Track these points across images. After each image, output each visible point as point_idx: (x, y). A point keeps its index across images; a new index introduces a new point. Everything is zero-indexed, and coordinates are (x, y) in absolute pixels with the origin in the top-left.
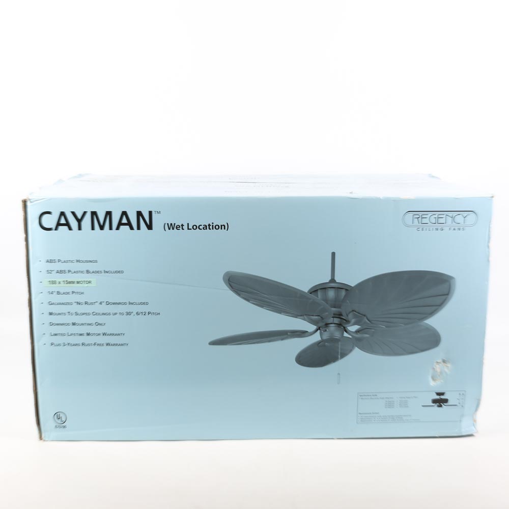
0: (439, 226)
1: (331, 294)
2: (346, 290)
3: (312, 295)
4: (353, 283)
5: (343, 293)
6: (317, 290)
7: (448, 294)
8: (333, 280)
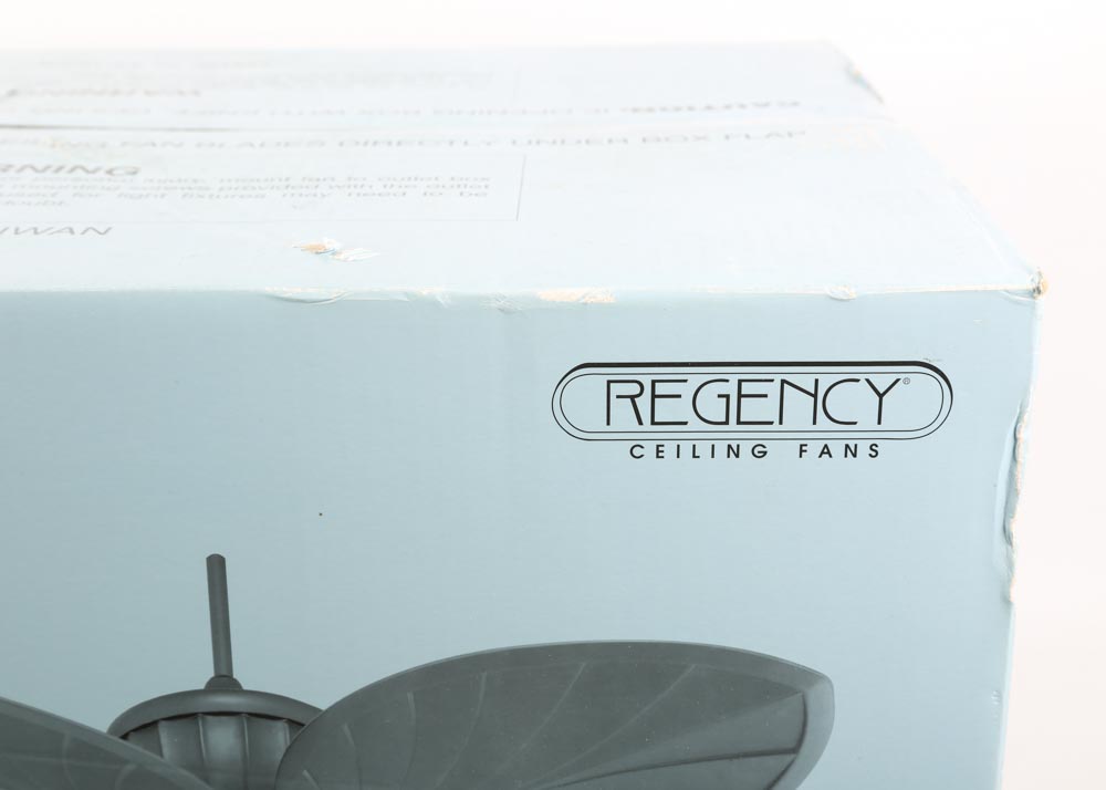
0: (746, 440)
1: (223, 740)
2: (294, 724)
3: (133, 747)
4: (322, 694)
5: (280, 737)
6: (154, 724)
7: (795, 750)
8: (224, 680)
